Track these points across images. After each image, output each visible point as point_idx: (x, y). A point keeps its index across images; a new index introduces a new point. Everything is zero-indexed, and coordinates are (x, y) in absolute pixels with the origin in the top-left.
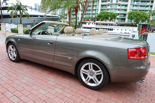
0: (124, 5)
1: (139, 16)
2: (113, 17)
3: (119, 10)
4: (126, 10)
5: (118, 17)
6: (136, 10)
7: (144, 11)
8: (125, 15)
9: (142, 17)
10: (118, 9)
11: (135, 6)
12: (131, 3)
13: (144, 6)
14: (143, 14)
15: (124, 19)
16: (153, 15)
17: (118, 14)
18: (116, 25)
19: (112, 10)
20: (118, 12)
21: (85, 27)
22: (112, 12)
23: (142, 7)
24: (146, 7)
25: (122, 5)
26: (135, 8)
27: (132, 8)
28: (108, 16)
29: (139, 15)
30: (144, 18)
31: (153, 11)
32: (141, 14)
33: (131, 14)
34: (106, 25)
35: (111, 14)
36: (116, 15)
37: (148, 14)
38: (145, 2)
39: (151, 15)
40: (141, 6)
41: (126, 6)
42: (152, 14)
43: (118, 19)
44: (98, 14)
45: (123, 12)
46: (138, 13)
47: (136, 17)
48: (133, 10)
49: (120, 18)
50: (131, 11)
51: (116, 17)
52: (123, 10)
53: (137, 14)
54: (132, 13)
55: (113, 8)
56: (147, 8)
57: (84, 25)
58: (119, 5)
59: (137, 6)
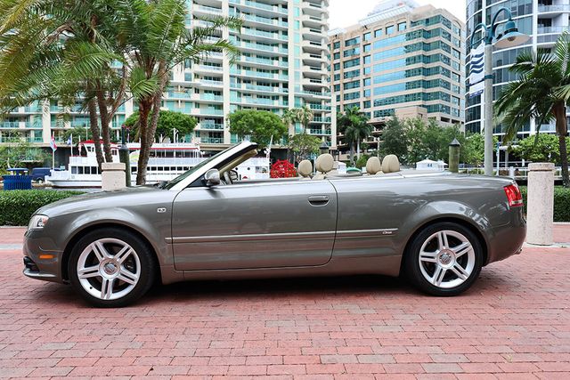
0: (210, 92)
1: (263, 123)
2: (186, 127)
3: (198, 104)
4: (219, 107)
5: (198, 127)
6: (250, 108)
7: (269, 110)
8: (219, 121)
9: (269, 127)
10: (196, 103)
11: (245, 95)
12: (231, 86)
13: (268, 97)
14: (272, 118)
15: (220, 135)
16: (294, 123)
17: (199, 119)
18: (202, 153)
19: (175, 104)
20: (196, 112)
21: (84, 166)
22: (176, 111)
23: (263, 99)
24: (273, 98)
25: (206, 92)
26: (244, 101)
27: (236, 100)
28: (167, 123)
29: (261, 121)
30: (276, 132)
31: (294, 111)
32: (266, 119)
33: (238, 118)
34: (170, 154)
35: (177, 118)
36: (192, 122)
37: (283, 120)
38: (268, 85)
39: (290, 122)
40: (261, 97)
41: (218, 93)
42: (292, 119)
43: (198, 133)
44: (127, 116)
45: (212, 112)
46: (257, 116)
47: (252, 126)
48: (239, 106)
49: (204, 133)
50: (236, 108)
51: (193, 126)
52: (210, 105)
53: (256, 119)
54: (242, 116)
55: (180, 99)
56: (277, 104)
57: (75, 161)
58: (197, 91)
59: (249, 95)
